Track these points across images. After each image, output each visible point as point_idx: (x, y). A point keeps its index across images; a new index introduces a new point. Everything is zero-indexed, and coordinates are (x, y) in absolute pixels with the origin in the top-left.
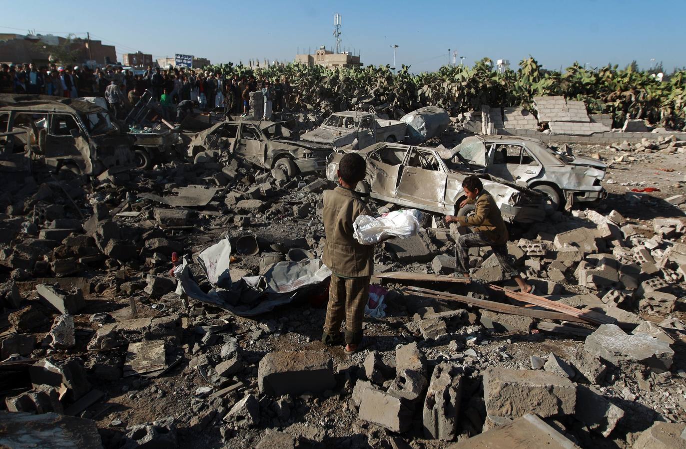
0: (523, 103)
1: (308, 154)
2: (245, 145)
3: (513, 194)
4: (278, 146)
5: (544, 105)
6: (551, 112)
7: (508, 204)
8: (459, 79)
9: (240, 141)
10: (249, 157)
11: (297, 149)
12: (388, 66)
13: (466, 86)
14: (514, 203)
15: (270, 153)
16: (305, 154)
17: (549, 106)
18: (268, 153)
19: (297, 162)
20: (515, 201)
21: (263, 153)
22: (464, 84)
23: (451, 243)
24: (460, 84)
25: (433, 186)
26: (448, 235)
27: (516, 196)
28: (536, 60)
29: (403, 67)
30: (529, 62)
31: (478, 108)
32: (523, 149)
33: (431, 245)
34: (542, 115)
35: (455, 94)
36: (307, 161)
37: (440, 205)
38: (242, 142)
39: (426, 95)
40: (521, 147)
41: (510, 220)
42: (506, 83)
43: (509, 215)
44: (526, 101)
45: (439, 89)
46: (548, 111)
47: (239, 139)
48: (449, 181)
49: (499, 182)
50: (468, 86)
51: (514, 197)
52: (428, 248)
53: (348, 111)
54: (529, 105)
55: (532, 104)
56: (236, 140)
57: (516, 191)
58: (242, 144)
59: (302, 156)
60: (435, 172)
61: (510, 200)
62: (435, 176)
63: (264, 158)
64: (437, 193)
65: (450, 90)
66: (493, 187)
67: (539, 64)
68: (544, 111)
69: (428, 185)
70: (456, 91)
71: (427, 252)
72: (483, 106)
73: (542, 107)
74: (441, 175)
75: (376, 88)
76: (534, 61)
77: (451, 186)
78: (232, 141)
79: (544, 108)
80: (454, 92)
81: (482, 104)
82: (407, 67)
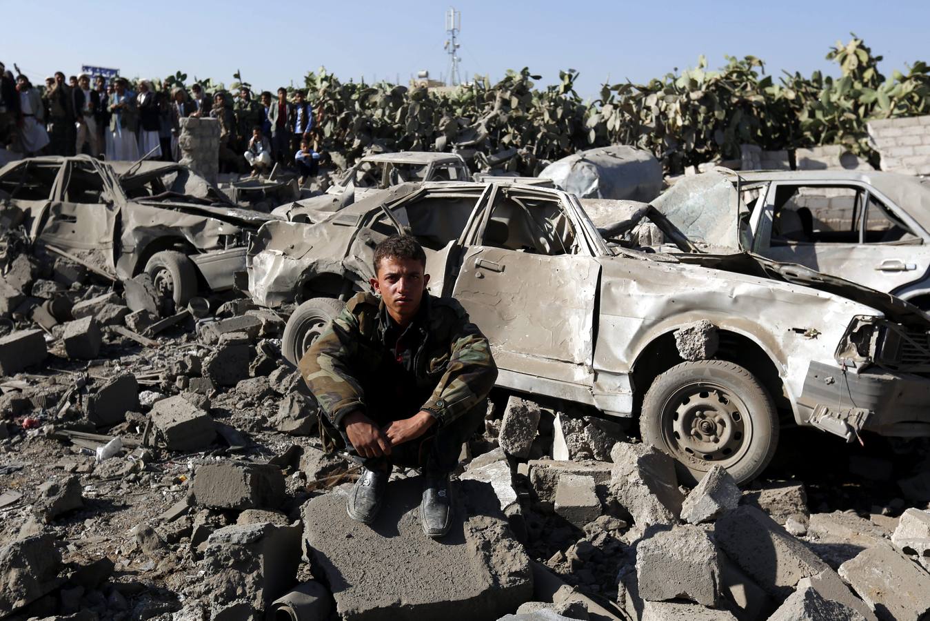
0: (841, 138)
1: (231, 237)
2: (73, 219)
3: (854, 322)
4: (150, 216)
5: (895, 138)
6: (914, 155)
7: (833, 363)
8: (684, 88)
9: (58, 208)
10: (78, 251)
11: (203, 224)
12: (525, 73)
13: (702, 100)
14: (860, 361)
15: (130, 239)
16: (222, 238)
17: (908, 141)
18: (124, 236)
19: (198, 259)
20: (863, 352)
21: (110, 238)
22: (694, 96)
23: (615, 523)
24: (688, 96)
25: (559, 308)
26: (601, 491)
27: (867, 330)
28: (866, 45)
29: (562, 77)
30: (851, 47)
31: (733, 150)
32: (864, 196)
33: (501, 548)
34: (893, 162)
35: (675, 120)
36: (226, 257)
37: (581, 375)
38: (65, 211)
39: (609, 126)
40: (860, 190)
41: (850, 428)
42: (797, 96)
43: (846, 408)
44: (849, 131)
45: (638, 112)
46: (909, 151)
47: (57, 200)
48: (609, 285)
49: (793, 279)
50: (705, 99)
51: (856, 335)
52: (487, 559)
53: (402, 152)
54: (857, 141)
55: (864, 140)
56: (49, 205)
57: (868, 312)
58: (64, 217)
59: (214, 242)
60: (564, 260)
61: (842, 349)
62: (562, 273)
63: (111, 252)
64: (569, 333)
65: (663, 114)
66: (770, 299)
67: (874, 55)
68: (896, 152)
69: (543, 305)
70: (676, 112)
71: (479, 583)
72: (743, 147)
73: (892, 143)
74: (580, 266)
75: (493, 113)
76: (861, 46)
77: (614, 303)
78: (37, 208)
79: (897, 145)
80: (671, 115)
81: (742, 142)
82: (570, 77)
